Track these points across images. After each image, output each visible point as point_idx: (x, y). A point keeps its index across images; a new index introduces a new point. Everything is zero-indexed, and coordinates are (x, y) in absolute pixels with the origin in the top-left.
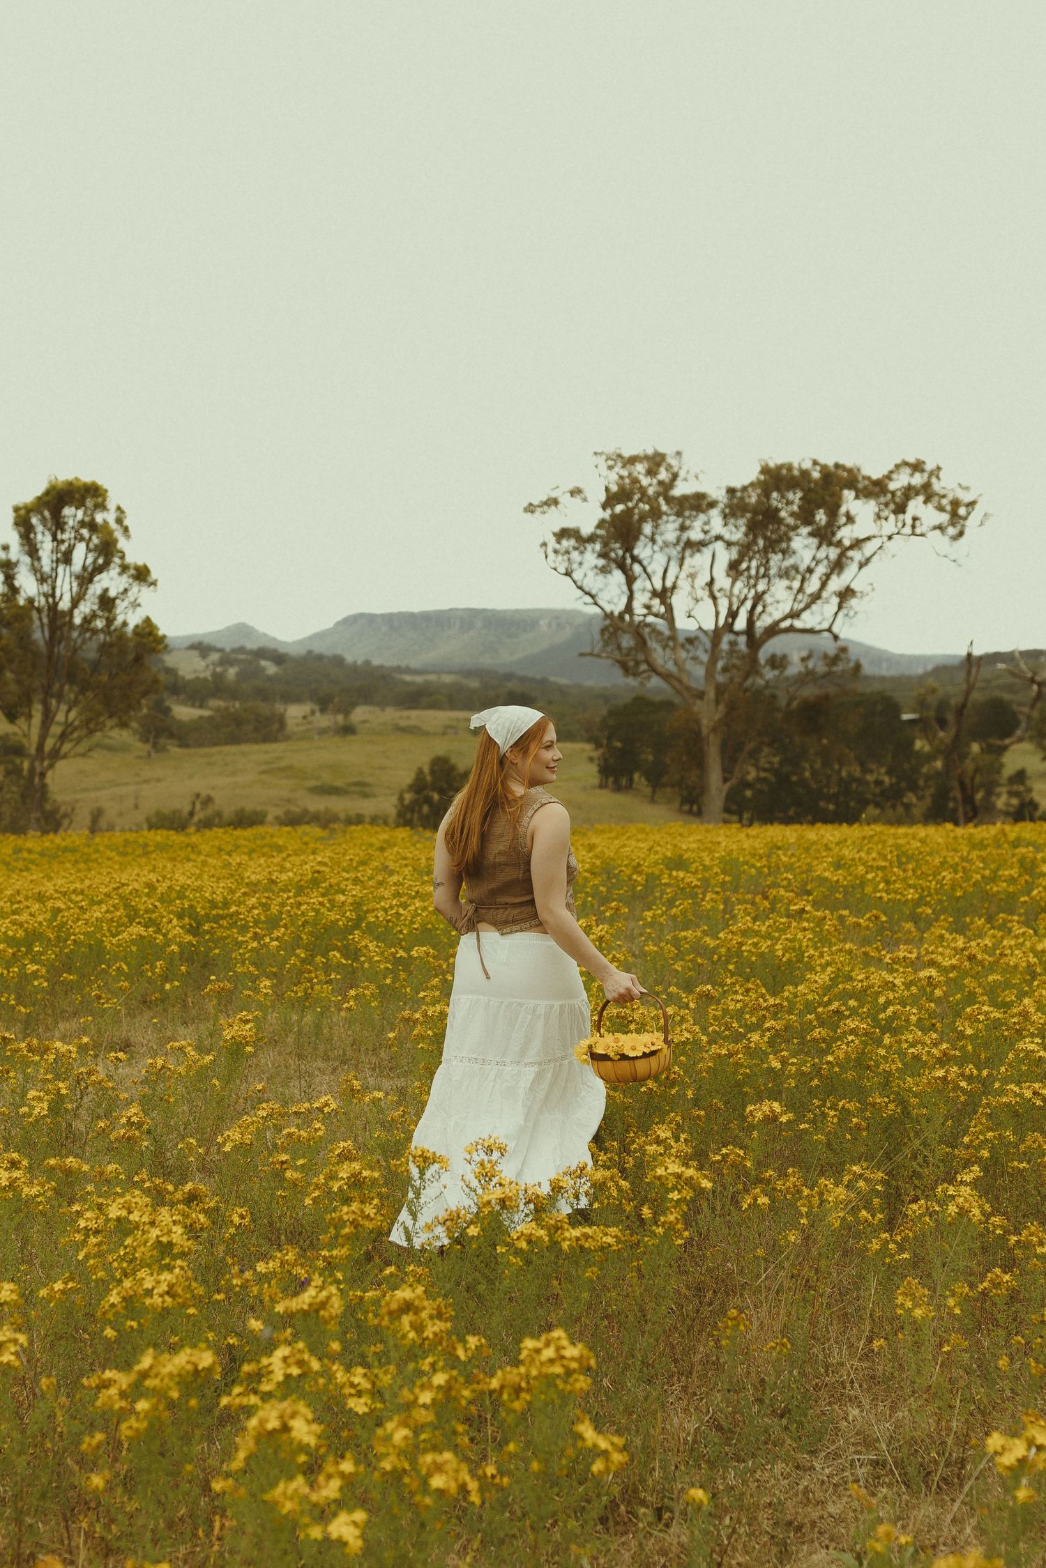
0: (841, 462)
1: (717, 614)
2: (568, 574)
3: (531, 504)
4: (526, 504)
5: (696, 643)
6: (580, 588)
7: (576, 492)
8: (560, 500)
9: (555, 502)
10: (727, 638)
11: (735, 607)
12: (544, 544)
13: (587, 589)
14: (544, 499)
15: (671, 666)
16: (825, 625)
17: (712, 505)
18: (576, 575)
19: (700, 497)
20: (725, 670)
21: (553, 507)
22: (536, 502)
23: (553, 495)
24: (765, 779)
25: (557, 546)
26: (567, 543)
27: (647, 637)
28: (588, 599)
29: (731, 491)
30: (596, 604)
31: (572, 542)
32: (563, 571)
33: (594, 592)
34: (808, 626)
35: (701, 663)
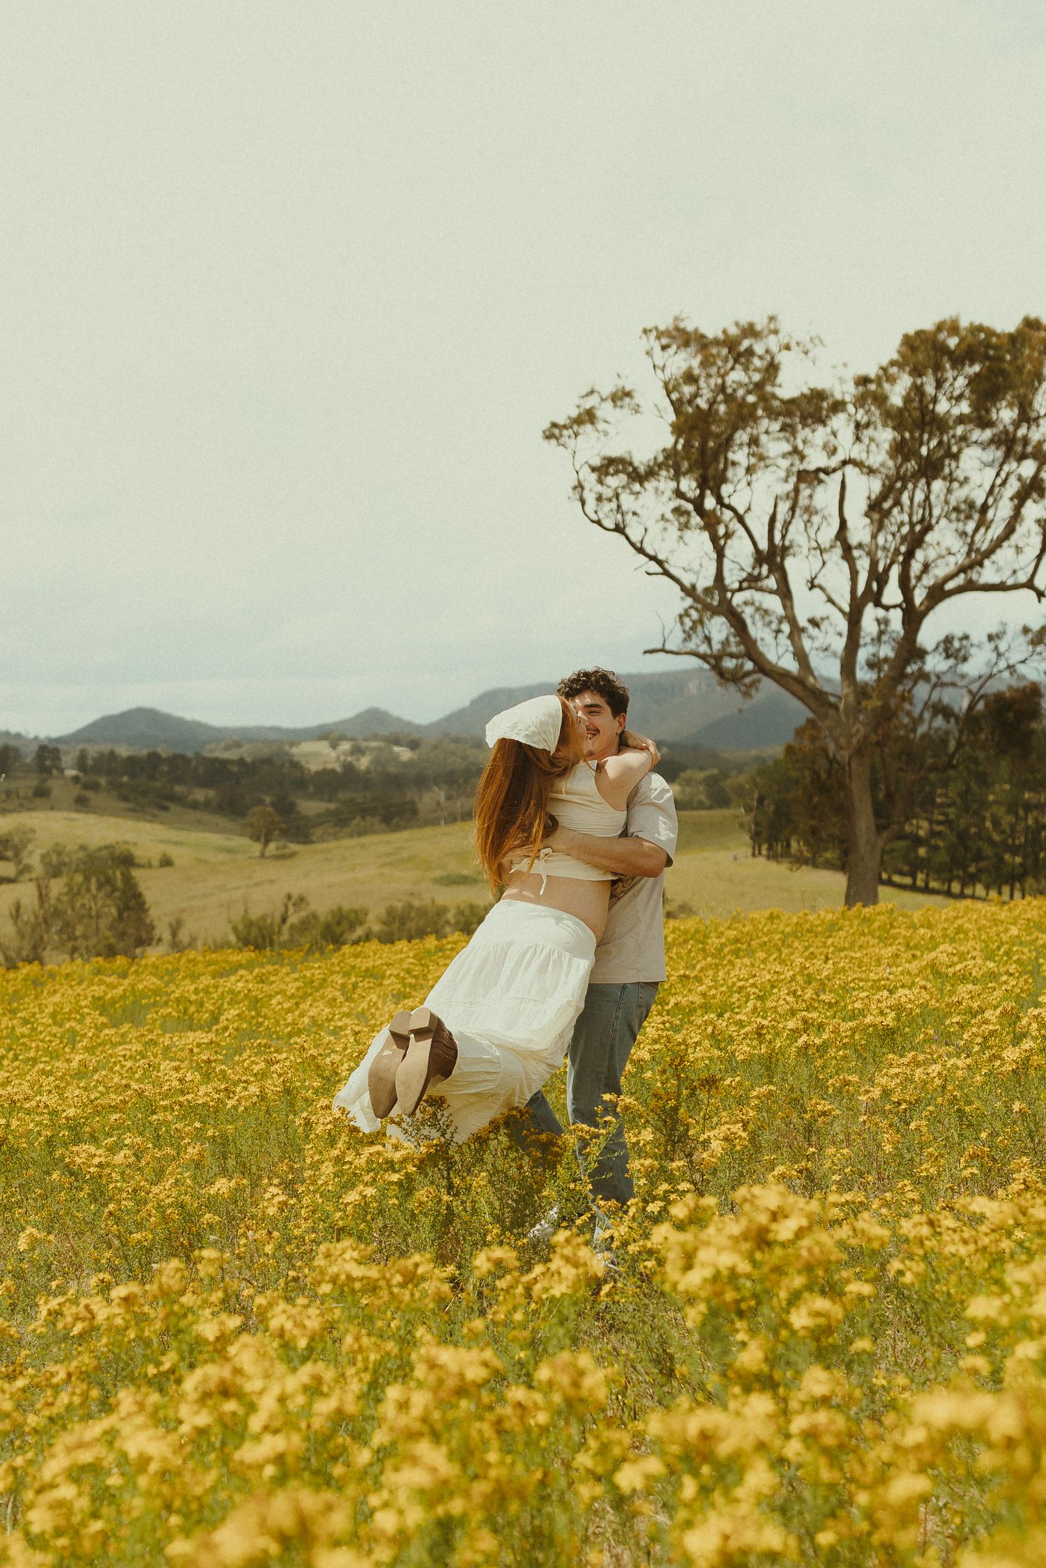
0: (1033, 316)
1: (854, 574)
2: (619, 529)
3: (554, 425)
4: (547, 425)
5: (824, 626)
6: (641, 550)
7: (620, 396)
8: (599, 413)
9: (589, 417)
10: (870, 614)
11: (881, 568)
12: (580, 486)
13: (652, 553)
14: (574, 413)
15: (789, 664)
16: (1023, 578)
17: (838, 406)
18: (635, 533)
19: (818, 396)
20: (871, 665)
21: (588, 427)
22: (561, 422)
23: (588, 404)
24: (939, 833)
25: (599, 488)
26: (615, 481)
27: (749, 621)
28: (654, 567)
29: (863, 381)
30: (666, 573)
31: (622, 479)
32: (612, 526)
33: (660, 557)
34: (994, 579)
35: (835, 654)
